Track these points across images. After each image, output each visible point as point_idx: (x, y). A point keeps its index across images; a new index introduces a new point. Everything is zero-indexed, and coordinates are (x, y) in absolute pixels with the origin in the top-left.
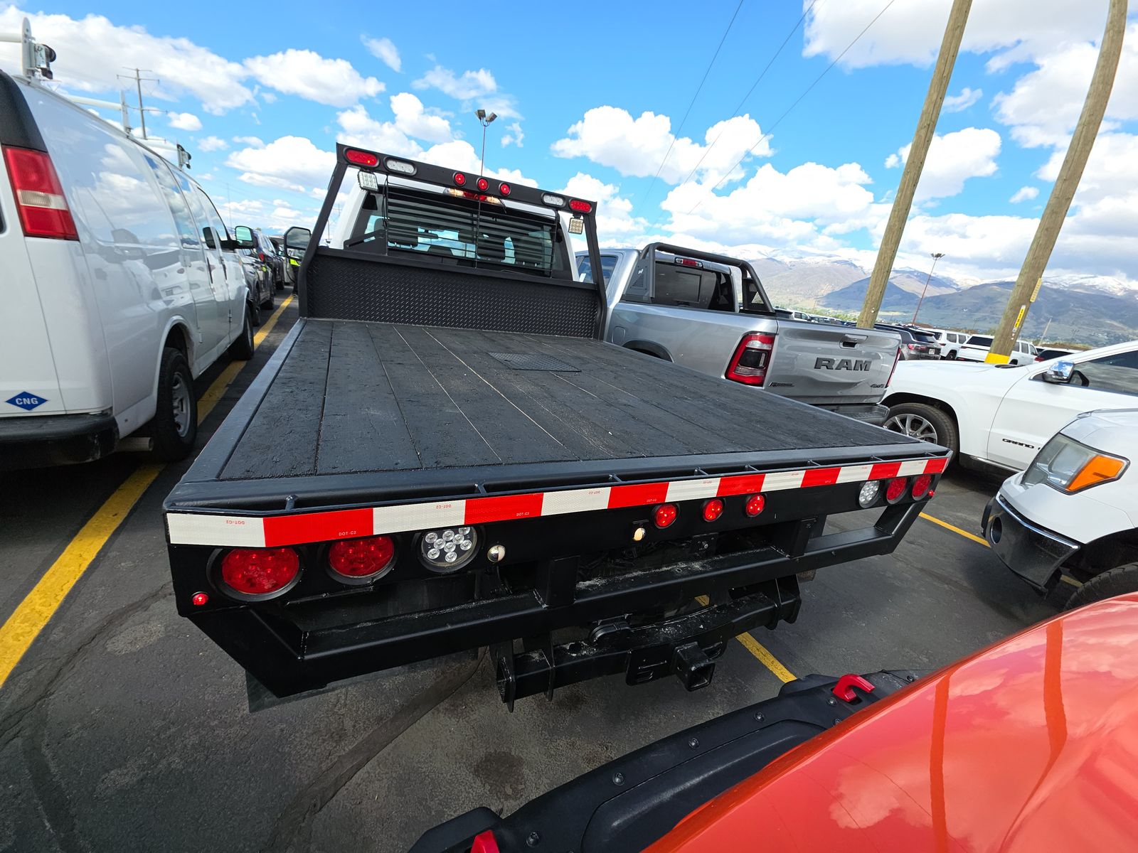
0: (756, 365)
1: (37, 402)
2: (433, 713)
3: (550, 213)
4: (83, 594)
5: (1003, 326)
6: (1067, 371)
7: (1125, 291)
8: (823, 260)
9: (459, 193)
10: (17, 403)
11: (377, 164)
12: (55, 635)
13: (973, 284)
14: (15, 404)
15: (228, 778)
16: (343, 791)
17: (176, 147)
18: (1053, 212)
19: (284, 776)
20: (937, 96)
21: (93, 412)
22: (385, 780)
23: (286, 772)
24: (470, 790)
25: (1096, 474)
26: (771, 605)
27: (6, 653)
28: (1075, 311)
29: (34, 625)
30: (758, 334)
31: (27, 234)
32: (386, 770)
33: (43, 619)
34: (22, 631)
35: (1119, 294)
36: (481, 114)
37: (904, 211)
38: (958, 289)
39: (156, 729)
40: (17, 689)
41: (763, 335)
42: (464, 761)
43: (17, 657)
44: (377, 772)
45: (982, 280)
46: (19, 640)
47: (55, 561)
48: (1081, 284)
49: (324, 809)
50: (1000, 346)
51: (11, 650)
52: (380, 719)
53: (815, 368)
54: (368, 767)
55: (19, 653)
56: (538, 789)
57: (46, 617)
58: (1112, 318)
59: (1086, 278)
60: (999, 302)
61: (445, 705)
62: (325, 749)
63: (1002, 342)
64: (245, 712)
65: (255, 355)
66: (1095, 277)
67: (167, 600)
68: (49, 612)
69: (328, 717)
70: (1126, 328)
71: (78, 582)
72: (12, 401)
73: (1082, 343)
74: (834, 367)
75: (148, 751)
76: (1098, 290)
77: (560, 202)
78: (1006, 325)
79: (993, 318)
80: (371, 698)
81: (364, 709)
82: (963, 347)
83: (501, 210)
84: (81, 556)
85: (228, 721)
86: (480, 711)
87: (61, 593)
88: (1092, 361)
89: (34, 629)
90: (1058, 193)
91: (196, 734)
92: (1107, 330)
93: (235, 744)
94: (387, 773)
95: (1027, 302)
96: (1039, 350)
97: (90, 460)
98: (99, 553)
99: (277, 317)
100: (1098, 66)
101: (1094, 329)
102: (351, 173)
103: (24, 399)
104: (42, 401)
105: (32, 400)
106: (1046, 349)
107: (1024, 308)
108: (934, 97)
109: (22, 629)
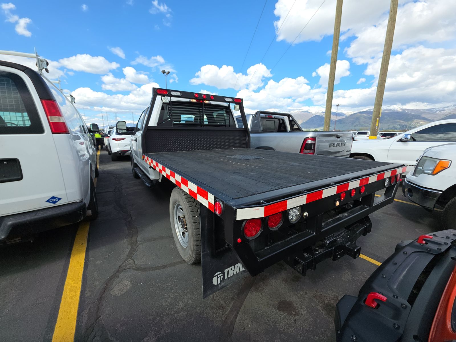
0: (311, 149)
1: (58, 200)
2: (251, 292)
3: (226, 104)
4: (89, 276)
5: (372, 126)
6: (409, 137)
7: (402, 109)
8: (298, 112)
9: (194, 101)
10: (50, 201)
11: (168, 93)
12: (87, 294)
13: (350, 114)
14: (50, 202)
15: (190, 331)
16: (236, 326)
17: (70, 95)
18: (381, 85)
19: (211, 326)
20: (335, 51)
21: (77, 201)
22: (248, 319)
23: (211, 324)
24: (280, 316)
25: (441, 167)
26: (363, 227)
27: (70, 305)
28: (387, 119)
29: (76, 292)
30: (309, 138)
31: (53, 133)
32: (246, 315)
33: (78, 289)
34: (72, 295)
35: (400, 111)
36: (164, 72)
37: (332, 91)
38: (346, 116)
39: (151, 319)
40: (84, 318)
41: (311, 138)
42: (272, 306)
43: (77, 305)
44: (244, 317)
45: (353, 112)
46: (73, 299)
47: (69, 266)
48: (387, 109)
49: (233, 334)
50: (373, 133)
51: (72, 304)
52: (233, 298)
53: (330, 147)
54: (239, 315)
55: (76, 304)
56: (303, 310)
57: (79, 288)
58: (400, 119)
59: (388, 107)
60: (361, 119)
61: (253, 289)
62: (220, 313)
63: (373, 132)
64: (181, 306)
65: (100, 175)
66: (391, 106)
67: (124, 272)
68: (79, 285)
69: (213, 302)
70: (405, 122)
71: (83, 272)
72: (48, 201)
73: (392, 129)
74: (335, 146)
75: (153, 329)
76: (393, 111)
77: (230, 100)
78: (373, 125)
79: (360, 125)
80: (225, 292)
81: (225, 296)
82: (356, 136)
83: (209, 105)
84: (78, 262)
85: (177, 311)
86: (267, 288)
87: (79, 278)
88: (415, 133)
89: (77, 293)
90: (381, 79)
91: (168, 318)
92: (399, 124)
93: (185, 318)
94: (247, 316)
95: (379, 117)
96: (381, 133)
97: (80, 221)
98: (85, 259)
99: (98, 159)
100: (387, 35)
101: (394, 124)
102: (159, 97)
103: (53, 200)
104: (59, 199)
105: (56, 199)
106: (383, 133)
107: (378, 119)
108: (335, 52)
109: (72, 294)
